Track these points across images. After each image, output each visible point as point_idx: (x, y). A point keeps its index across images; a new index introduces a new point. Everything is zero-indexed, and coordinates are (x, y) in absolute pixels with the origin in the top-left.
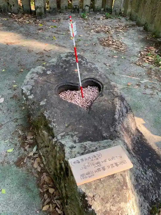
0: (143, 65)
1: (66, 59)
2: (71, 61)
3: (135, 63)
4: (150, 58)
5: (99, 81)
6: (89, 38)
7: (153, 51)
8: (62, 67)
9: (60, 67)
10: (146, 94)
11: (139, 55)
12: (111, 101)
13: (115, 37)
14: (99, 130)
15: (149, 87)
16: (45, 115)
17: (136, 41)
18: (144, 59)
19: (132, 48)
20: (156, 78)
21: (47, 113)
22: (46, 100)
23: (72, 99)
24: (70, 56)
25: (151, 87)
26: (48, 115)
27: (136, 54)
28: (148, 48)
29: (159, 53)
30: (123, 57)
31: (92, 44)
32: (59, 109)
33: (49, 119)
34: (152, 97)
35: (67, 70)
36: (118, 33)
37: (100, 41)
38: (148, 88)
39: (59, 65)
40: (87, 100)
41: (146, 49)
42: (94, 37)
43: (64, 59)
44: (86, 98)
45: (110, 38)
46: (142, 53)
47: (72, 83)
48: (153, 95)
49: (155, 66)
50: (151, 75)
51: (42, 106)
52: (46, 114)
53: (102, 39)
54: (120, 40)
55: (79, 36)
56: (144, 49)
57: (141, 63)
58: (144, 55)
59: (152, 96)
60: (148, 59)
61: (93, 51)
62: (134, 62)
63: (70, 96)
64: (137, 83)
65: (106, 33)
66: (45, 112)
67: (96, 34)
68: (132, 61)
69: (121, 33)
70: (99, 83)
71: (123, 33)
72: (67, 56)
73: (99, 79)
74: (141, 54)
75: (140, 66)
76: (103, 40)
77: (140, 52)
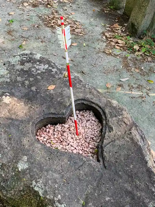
0: (114, 54)
1: (22, 67)
2: (33, 71)
3: (104, 52)
4: (120, 41)
5: (94, 103)
6: (26, 17)
7: (119, 30)
8: (23, 84)
9: (20, 85)
10: (135, 98)
11: (104, 37)
12: (127, 138)
13: (61, 12)
14: (139, 198)
15: (134, 86)
16: (36, 189)
17: (92, 17)
18: (113, 44)
19: (91, 28)
20: (137, 71)
21: (38, 184)
22: (25, 158)
23: (61, 142)
24: (28, 62)
25: (137, 85)
26: (42, 189)
27: (100, 37)
28: (112, 27)
29: (128, 33)
30: (84, 45)
31: (34, 26)
32: (56, 171)
33: (48, 197)
34: (143, 101)
35: (34, 89)
36: (64, 6)
37: (43, 20)
38: (133, 88)
39: (16, 81)
40: (86, 138)
41: (109, 27)
42: (32, 14)
43: (19, 67)
44: (84, 135)
45: (55, 14)
46: (107, 34)
47: (54, 114)
48: (143, 97)
49: (130, 53)
50: (130, 68)
51: (24, 172)
52: (38, 186)
53: (45, 16)
54: (71, 17)
55: (9, 15)
56: (107, 28)
57: (110, 51)
58: (111, 38)
59: (143, 99)
60: (117, 43)
61: (39, 38)
62: (101, 50)
63: (56, 136)
64: (118, 83)
65: (47, 7)
66: (34, 183)
67: (33, 9)
68: (99, 48)
69: (68, 6)
70: (94, 105)
71: (70, 5)
72: (22, 63)
73: (92, 99)
74: (106, 37)
75: (112, 56)
76: (46, 19)
77: (103, 33)
